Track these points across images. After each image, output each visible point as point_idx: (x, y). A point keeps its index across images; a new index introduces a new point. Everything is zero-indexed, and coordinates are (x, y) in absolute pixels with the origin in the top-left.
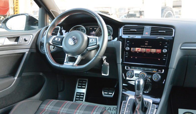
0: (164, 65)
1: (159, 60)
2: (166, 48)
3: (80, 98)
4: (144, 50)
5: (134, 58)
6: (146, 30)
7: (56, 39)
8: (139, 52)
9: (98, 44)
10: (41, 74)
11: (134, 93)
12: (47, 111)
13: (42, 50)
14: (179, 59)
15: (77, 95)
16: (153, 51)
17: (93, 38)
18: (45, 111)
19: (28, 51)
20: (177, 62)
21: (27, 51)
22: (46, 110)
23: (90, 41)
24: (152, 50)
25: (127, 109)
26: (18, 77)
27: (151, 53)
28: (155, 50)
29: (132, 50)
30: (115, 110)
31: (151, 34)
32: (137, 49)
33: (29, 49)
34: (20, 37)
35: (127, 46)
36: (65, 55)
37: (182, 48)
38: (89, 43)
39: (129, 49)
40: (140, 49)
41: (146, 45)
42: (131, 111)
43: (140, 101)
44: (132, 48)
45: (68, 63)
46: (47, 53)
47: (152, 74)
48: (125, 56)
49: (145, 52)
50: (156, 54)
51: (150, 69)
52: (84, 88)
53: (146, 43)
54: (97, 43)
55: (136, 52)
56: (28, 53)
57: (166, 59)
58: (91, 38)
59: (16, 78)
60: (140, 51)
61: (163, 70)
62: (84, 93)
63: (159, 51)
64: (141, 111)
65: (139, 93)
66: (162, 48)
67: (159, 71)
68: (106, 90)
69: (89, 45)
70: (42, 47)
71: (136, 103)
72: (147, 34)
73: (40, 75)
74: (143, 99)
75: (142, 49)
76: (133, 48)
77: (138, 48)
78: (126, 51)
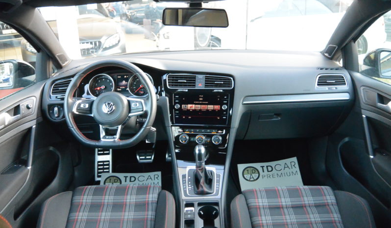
0: (225, 124)
1: (219, 118)
2: (225, 104)
3: (104, 169)
4: (199, 107)
5: (187, 118)
6: (199, 81)
7: (82, 106)
8: (193, 110)
9: (144, 110)
10: (51, 148)
11: (195, 164)
12: (86, 204)
13: (52, 116)
14: (241, 116)
15: (99, 165)
16: (211, 107)
17: (137, 102)
18: (82, 205)
19: (35, 123)
20: (240, 118)
21: (33, 124)
22: (84, 204)
23: (133, 105)
24: (209, 106)
25: (188, 184)
26: (32, 165)
27: (208, 110)
28: (212, 106)
29: (183, 108)
30: (157, 178)
31: (206, 86)
32: (189, 106)
33: (35, 120)
34: (21, 105)
35: (176, 103)
36: (99, 127)
37: (244, 102)
38: (132, 108)
39: (179, 106)
40: (194, 105)
41: (201, 101)
42: (194, 187)
43: (202, 172)
44: (183, 105)
45: (106, 138)
46: (73, 127)
47: (210, 136)
48: (175, 116)
49: (200, 110)
50: (214, 111)
51: (209, 131)
52: (108, 154)
53: (201, 97)
54: (143, 108)
55: (188, 110)
56: (36, 127)
57: (226, 117)
58: (133, 101)
59: (29, 168)
60: (193, 108)
61: (224, 131)
62: (108, 161)
63: (217, 107)
64: (205, 184)
65: (201, 164)
66: (221, 104)
67: (220, 132)
68: (142, 153)
69: (132, 111)
70: (51, 111)
71: (199, 177)
72: (200, 85)
73: (51, 151)
74: (205, 169)
75: (196, 106)
76: (185, 105)
77: (191, 105)
78: (176, 110)
